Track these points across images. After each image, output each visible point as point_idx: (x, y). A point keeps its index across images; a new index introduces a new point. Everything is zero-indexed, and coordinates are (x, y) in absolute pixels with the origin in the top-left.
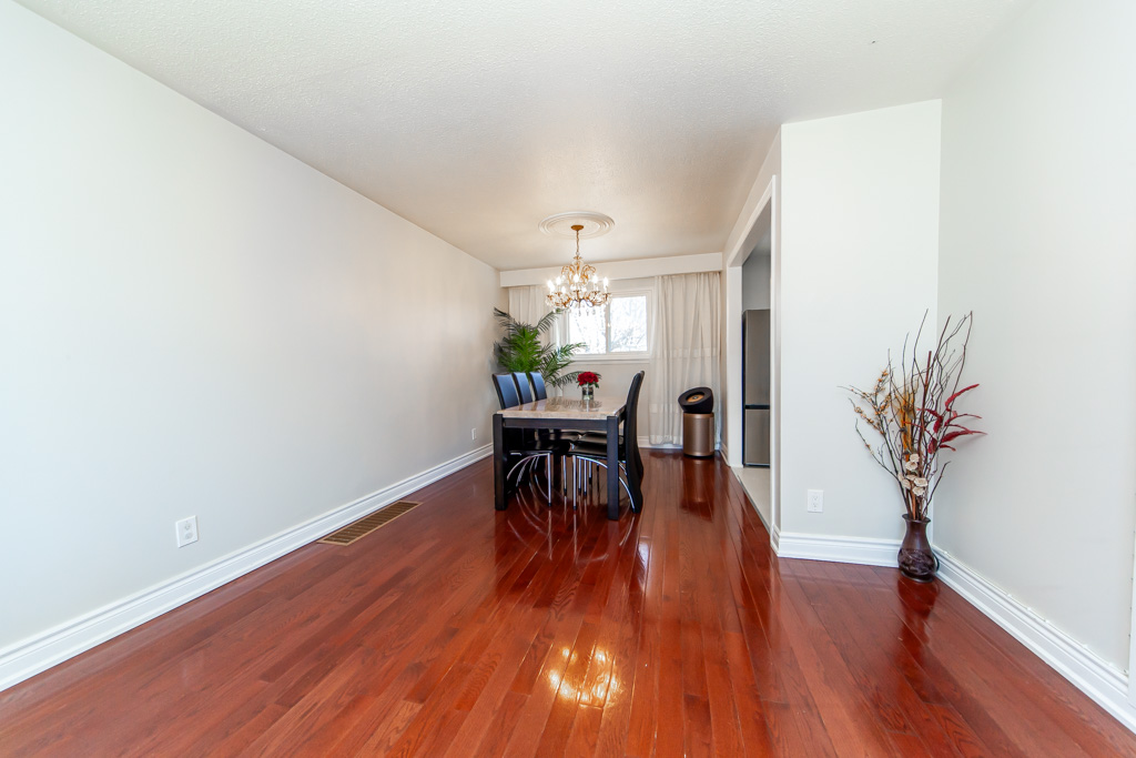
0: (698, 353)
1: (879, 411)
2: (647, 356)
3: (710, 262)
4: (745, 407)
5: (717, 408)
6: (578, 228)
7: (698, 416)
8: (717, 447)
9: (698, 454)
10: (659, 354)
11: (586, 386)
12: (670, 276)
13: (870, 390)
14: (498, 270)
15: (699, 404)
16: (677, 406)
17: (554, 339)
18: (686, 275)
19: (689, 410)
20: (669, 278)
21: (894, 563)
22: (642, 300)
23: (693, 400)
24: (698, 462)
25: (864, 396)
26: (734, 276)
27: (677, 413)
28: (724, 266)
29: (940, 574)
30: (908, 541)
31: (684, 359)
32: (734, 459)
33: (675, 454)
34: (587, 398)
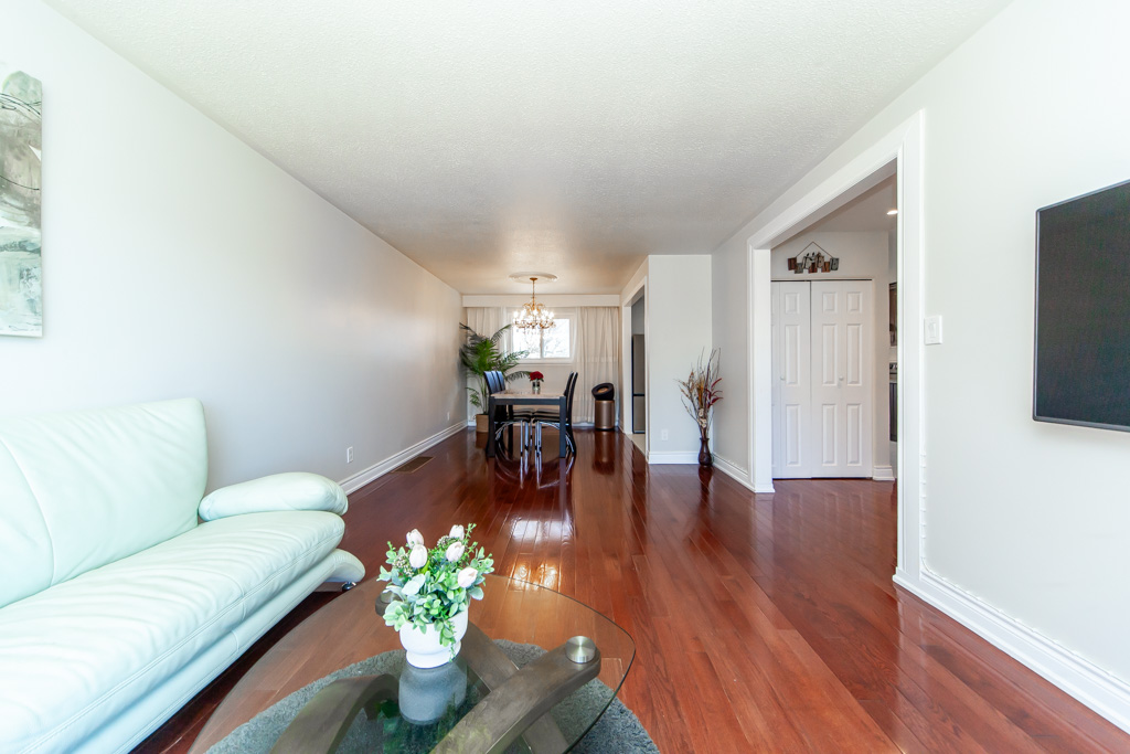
0: (604, 360)
1: (690, 390)
2: (570, 361)
3: (611, 300)
4: (634, 395)
5: (616, 397)
6: (534, 279)
7: (605, 402)
8: (616, 424)
9: (605, 428)
10: (578, 360)
11: (535, 381)
12: (586, 307)
13: (687, 381)
14: (462, 294)
15: (605, 393)
16: (591, 395)
17: (503, 348)
18: (596, 307)
19: (599, 398)
20: (584, 309)
21: (697, 463)
22: (567, 321)
23: (602, 391)
24: (604, 433)
25: (684, 384)
26: (627, 312)
27: (591, 399)
28: (621, 303)
29: (715, 464)
30: (702, 449)
31: (595, 363)
32: (627, 430)
33: (589, 430)
34: (536, 389)
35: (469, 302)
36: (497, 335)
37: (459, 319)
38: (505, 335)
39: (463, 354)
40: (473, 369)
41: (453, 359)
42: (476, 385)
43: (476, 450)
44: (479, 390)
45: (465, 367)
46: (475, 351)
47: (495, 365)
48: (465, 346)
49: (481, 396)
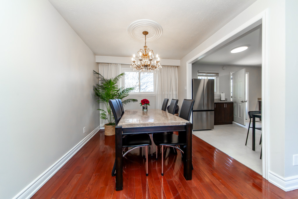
0: (171, 93)
4: (193, 111)
10: (159, 93)
11: (144, 105)
14: (95, 54)
34: (145, 110)
35: (99, 59)
36: (116, 79)
37: (93, 68)
38: (120, 80)
39: (96, 89)
40: (102, 98)
41: (89, 92)
42: (105, 108)
43: (105, 146)
44: (106, 110)
45: (97, 97)
46: (103, 88)
47: (116, 95)
48: (98, 85)
49: (107, 114)
